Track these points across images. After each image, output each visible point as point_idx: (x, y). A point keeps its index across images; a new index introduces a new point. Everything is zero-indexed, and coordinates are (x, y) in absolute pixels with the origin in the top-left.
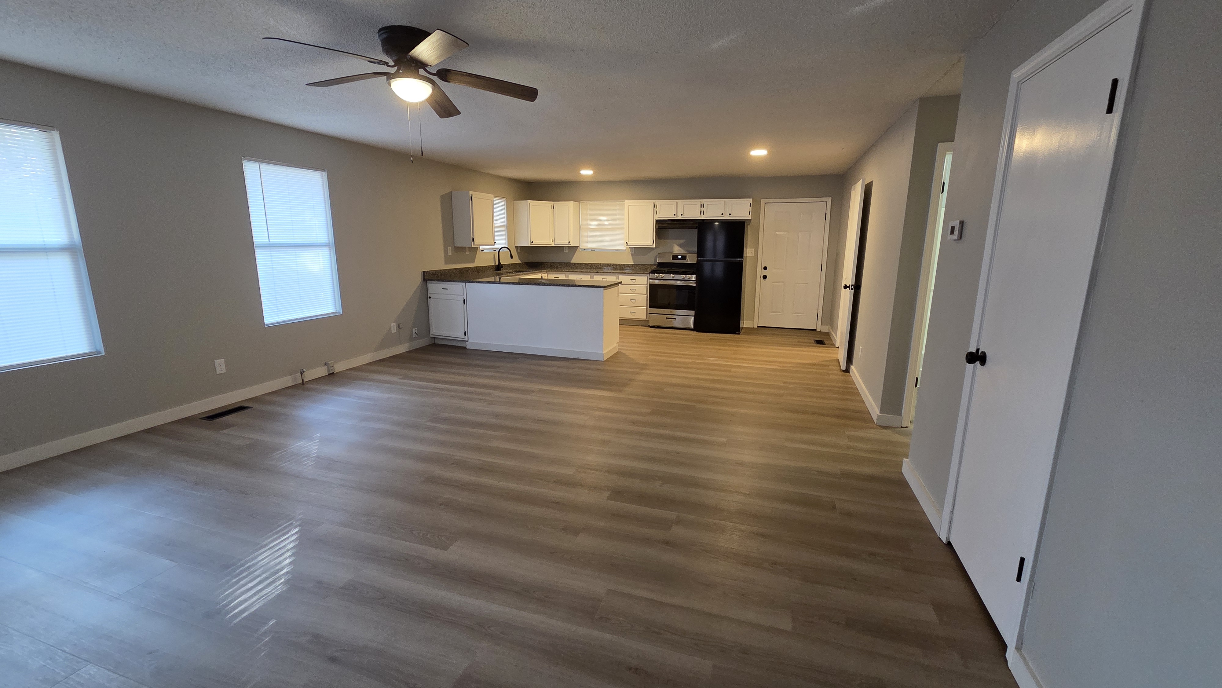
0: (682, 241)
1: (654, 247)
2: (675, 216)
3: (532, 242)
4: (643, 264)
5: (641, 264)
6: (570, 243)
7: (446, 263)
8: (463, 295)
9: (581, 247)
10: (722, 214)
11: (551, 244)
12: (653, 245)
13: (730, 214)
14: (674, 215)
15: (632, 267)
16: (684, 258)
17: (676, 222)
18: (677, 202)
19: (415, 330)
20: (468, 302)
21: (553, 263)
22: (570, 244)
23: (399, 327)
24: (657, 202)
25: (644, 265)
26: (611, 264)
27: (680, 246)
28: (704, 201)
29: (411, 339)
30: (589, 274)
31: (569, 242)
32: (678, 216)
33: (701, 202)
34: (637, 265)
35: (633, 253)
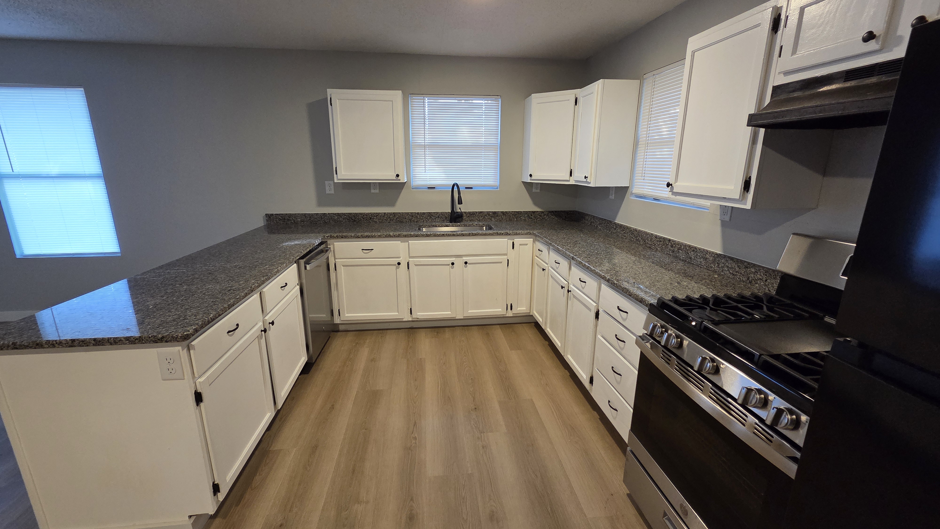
2: (872, 45)
5: (737, 261)
7: (320, 204)
9: (636, 190)
11: (568, 181)
15: (714, 262)
25: (748, 265)
26: (670, 240)
31: (586, 177)
35: (727, 218)
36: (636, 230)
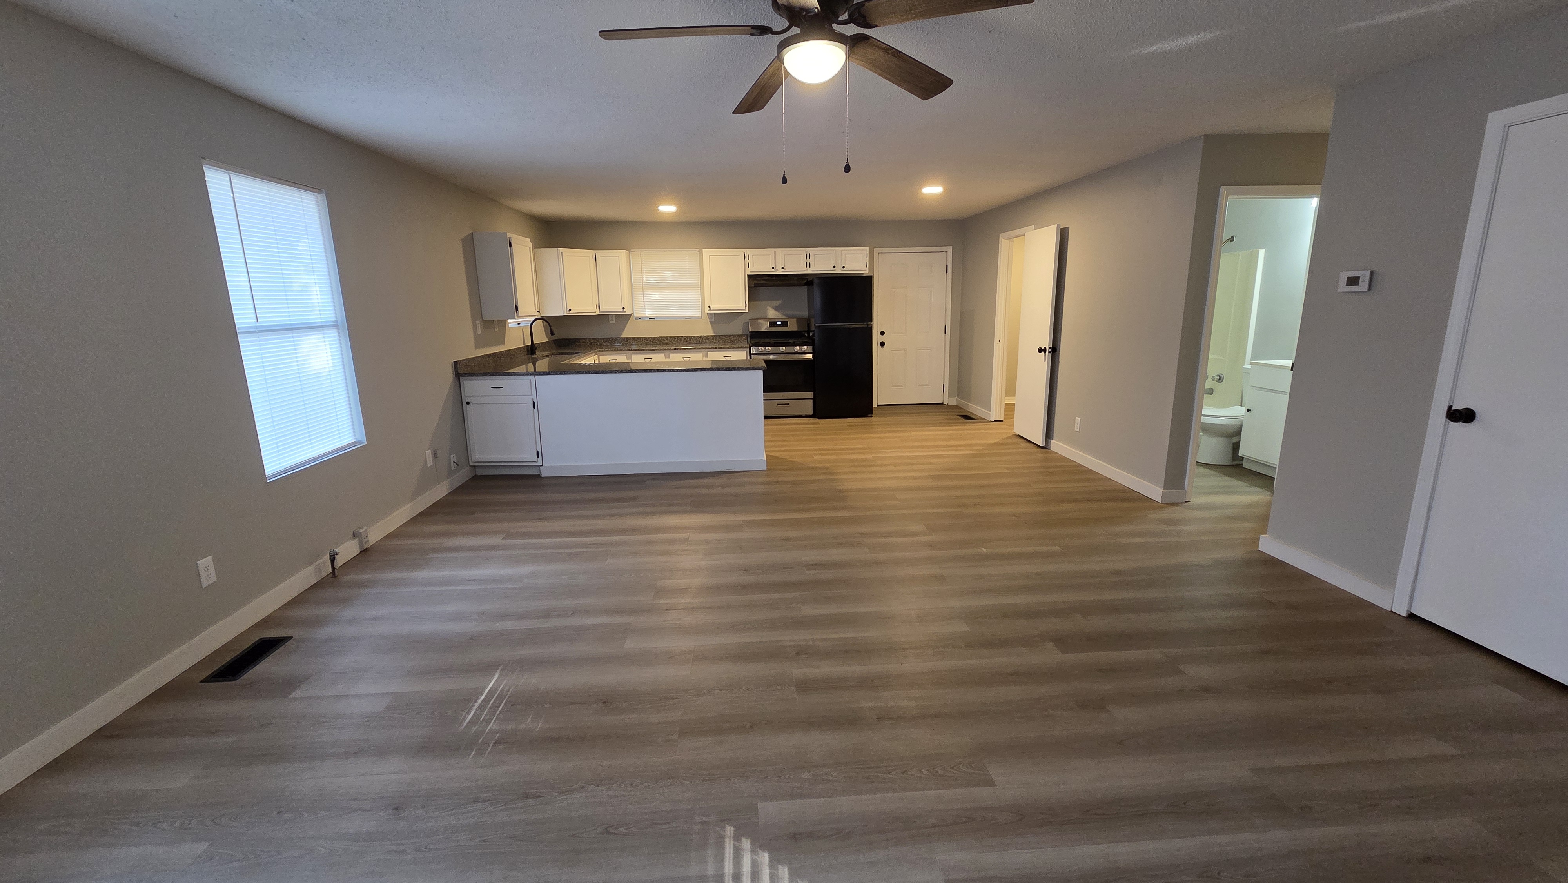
0: (778, 303)
1: (747, 311)
2: (773, 270)
3: (570, 310)
4: (727, 335)
5: (725, 336)
6: (625, 310)
7: (477, 346)
8: (532, 395)
9: (636, 315)
10: (834, 267)
11: (595, 312)
12: (745, 309)
13: (844, 267)
14: (773, 268)
15: (713, 339)
16: (784, 324)
17: (774, 278)
18: (775, 252)
19: (453, 458)
20: (540, 405)
21: (593, 339)
22: (625, 312)
23: (435, 455)
24: (748, 251)
25: (730, 336)
26: (682, 337)
27: (776, 309)
28: (810, 250)
29: (450, 473)
30: (663, 353)
31: (624, 308)
32: (777, 270)
33: (806, 251)
34: (719, 336)
35: (713, 320)
36: (651, 338)
